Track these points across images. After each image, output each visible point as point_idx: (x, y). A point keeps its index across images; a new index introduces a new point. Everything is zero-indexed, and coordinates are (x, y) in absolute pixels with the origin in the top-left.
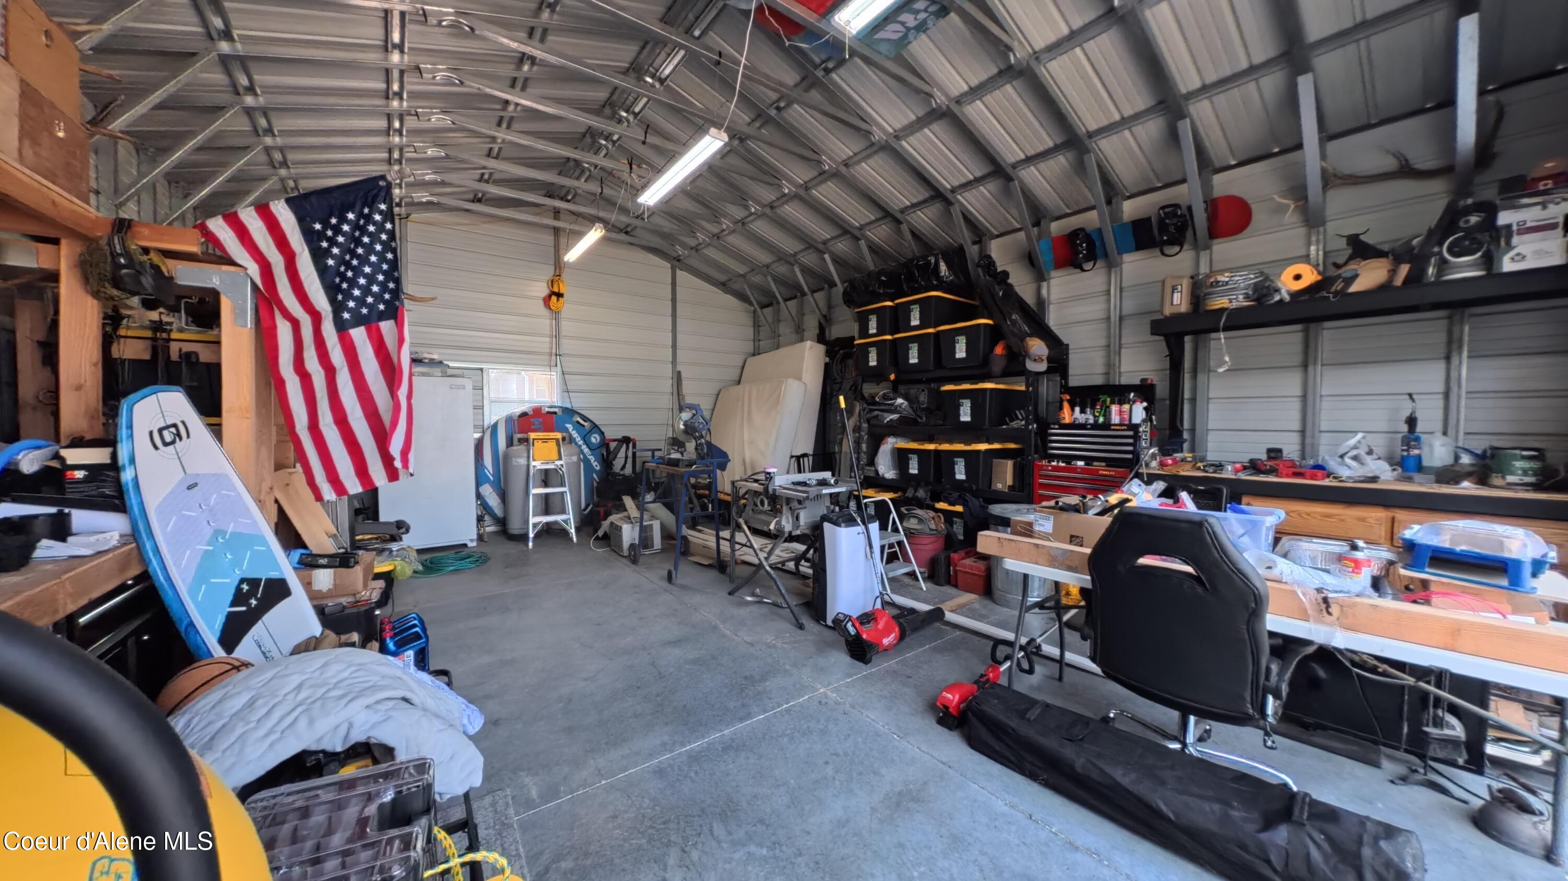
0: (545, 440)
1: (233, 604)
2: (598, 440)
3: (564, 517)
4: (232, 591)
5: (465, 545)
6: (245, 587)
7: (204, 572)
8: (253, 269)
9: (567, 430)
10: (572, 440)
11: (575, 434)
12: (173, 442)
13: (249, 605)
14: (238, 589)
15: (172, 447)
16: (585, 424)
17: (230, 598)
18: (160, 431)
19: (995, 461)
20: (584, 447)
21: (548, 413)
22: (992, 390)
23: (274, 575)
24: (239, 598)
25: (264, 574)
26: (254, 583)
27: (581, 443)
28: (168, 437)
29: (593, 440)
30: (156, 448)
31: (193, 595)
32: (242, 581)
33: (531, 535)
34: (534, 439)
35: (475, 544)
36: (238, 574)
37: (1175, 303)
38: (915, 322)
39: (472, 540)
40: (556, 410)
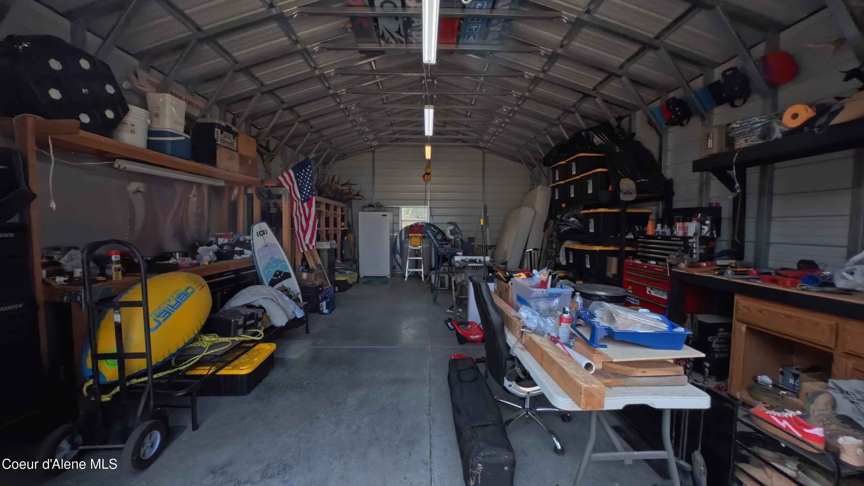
0: (416, 237)
1: (273, 276)
2: (441, 237)
3: (420, 270)
4: (274, 273)
5: (386, 277)
6: (278, 273)
7: (268, 266)
8: (288, 187)
9: (427, 233)
10: (429, 238)
11: (431, 235)
12: (263, 235)
13: (278, 278)
14: (276, 273)
15: (262, 236)
16: (435, 230)
17: (273, 275)
18: (260, 232)
19: (608, 258)
20: (434, 240)
21: (421, 225)
22: (604, 213)
23: (287, 271)
24: (275, 275)
25: (284, 270)
26: (280, 272)
27: (433, 239)
28: (261, 233)
29: (438, 238)
30: (258, 236)
31: (264, 272)
32: (277, 271)
33: (407, 276)
34: (411, 237)
35: (389, 277)
36: (276, 269)
37: (709, 147)
38: (574, 173)
39: (389, 275)
40: (424, 224)
